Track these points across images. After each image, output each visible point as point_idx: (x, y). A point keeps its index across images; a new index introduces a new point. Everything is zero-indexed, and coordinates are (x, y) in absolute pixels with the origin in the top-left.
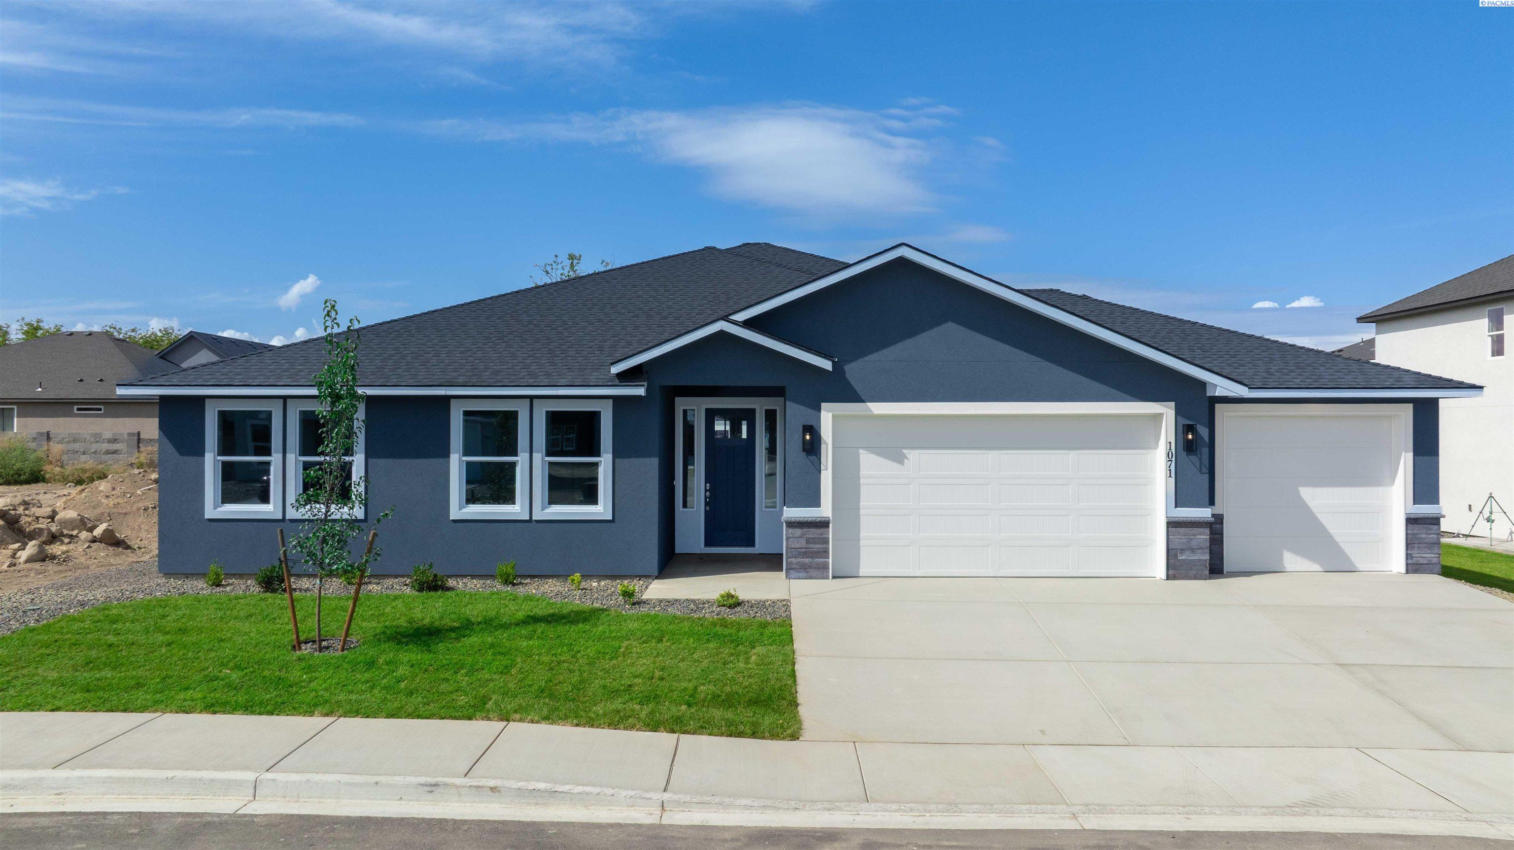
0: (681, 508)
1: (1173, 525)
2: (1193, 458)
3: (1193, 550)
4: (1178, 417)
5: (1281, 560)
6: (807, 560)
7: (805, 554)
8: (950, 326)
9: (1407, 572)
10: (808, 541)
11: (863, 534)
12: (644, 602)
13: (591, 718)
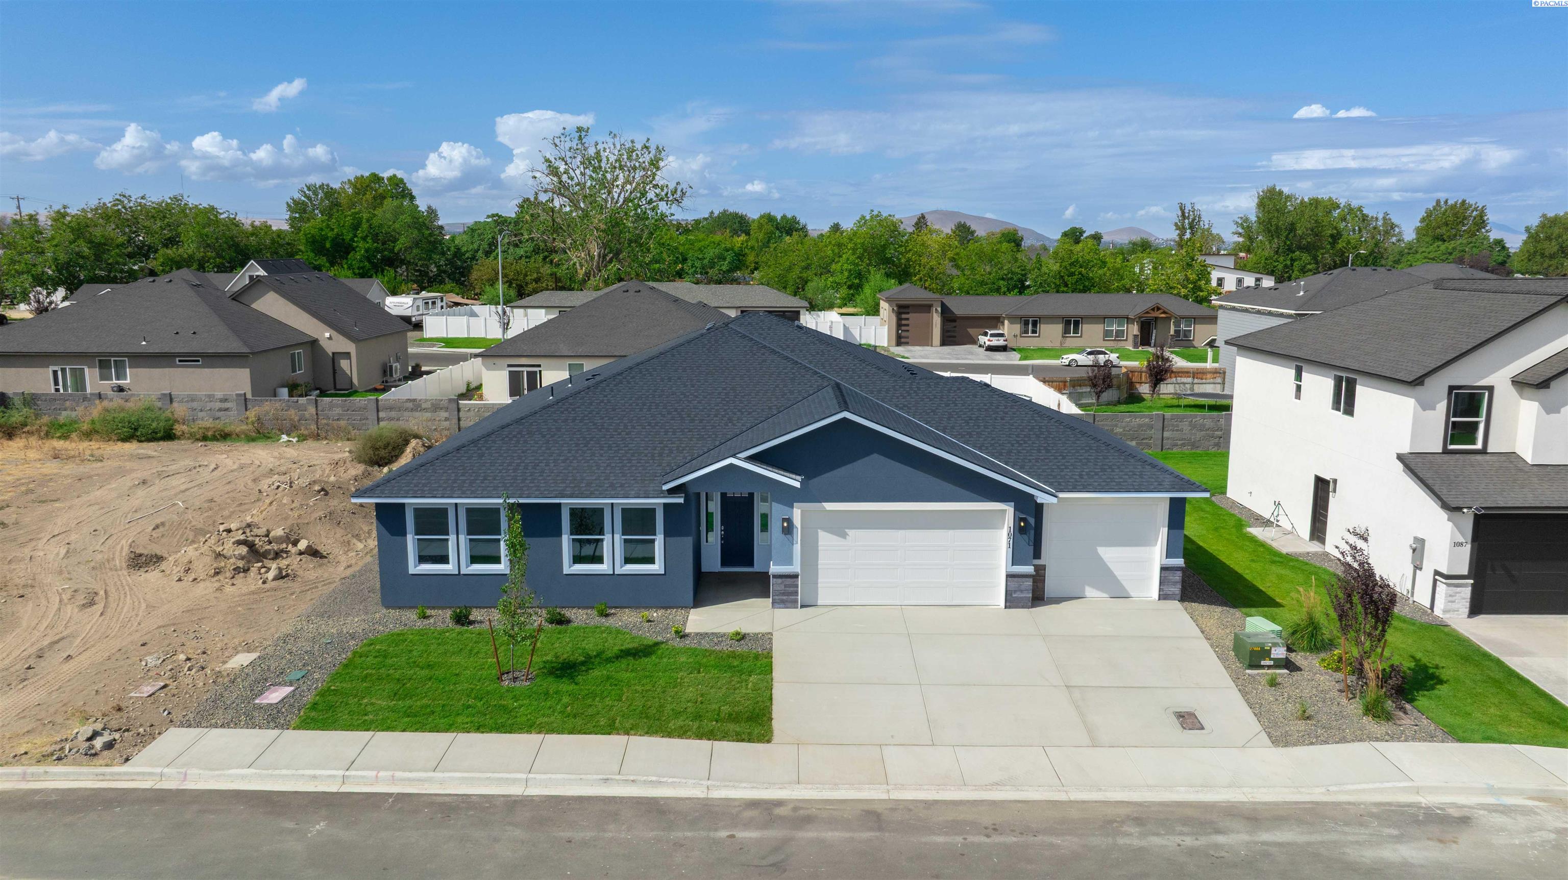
0: (705, 543)
1: (1009, 576)
2: (1025, 537)
3: (1022, 591)
4: (1016, 512)
5: (1084, 591)
6: (785, 598)
7: (783, 594)
8: (875, 456)
9: (1159, 599)
10: (785, 586)
11: (820, 580)
12: (687, 636)
13: (669, 732)
